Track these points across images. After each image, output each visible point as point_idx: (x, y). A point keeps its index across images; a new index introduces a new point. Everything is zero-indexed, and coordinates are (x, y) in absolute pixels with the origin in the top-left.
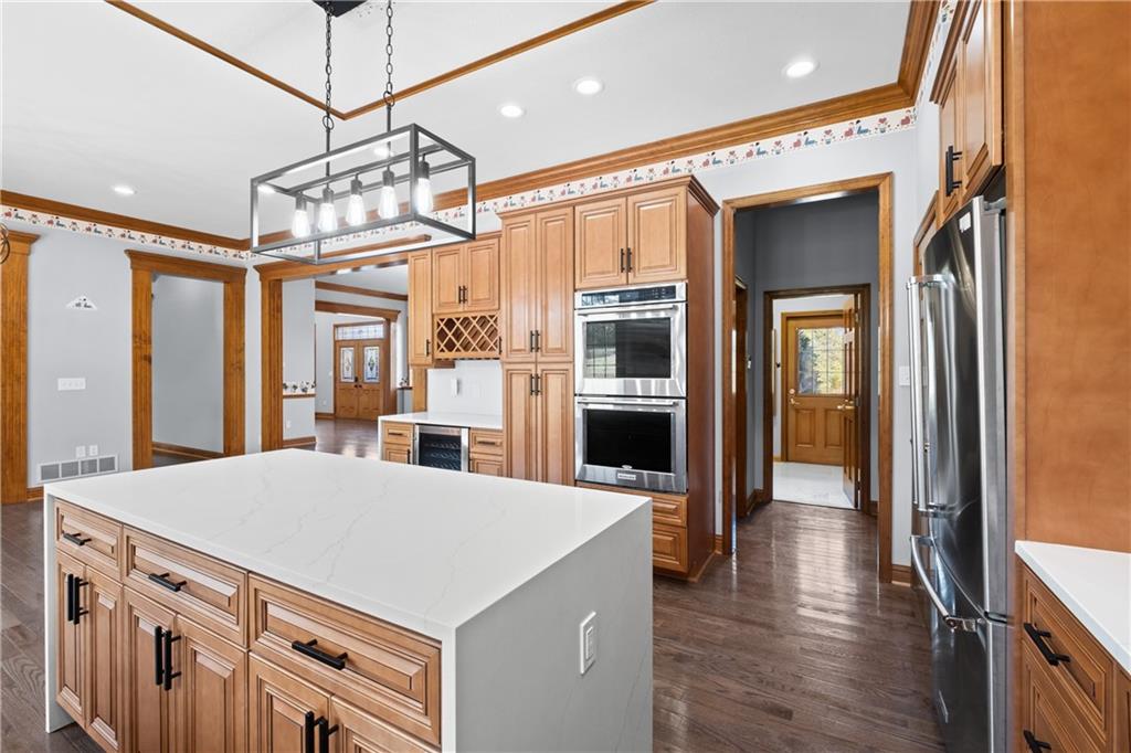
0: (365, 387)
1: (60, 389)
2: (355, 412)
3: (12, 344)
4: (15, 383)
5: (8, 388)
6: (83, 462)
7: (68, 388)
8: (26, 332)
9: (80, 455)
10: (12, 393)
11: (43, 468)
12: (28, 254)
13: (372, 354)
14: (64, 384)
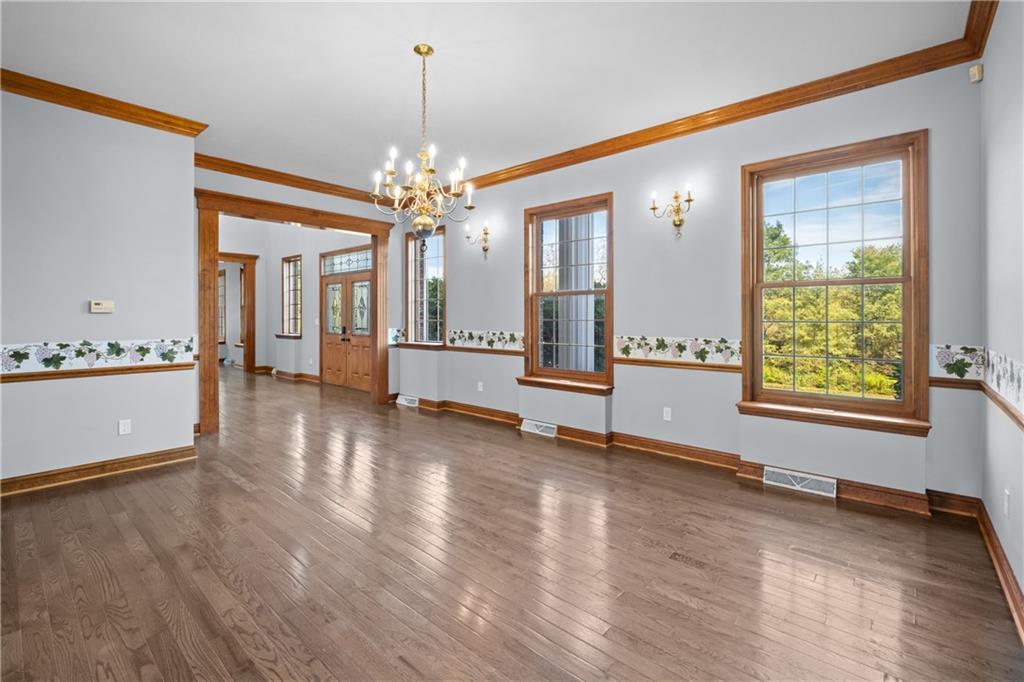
0: (354, 341)
2: (342, 377)
13: (361, 293)
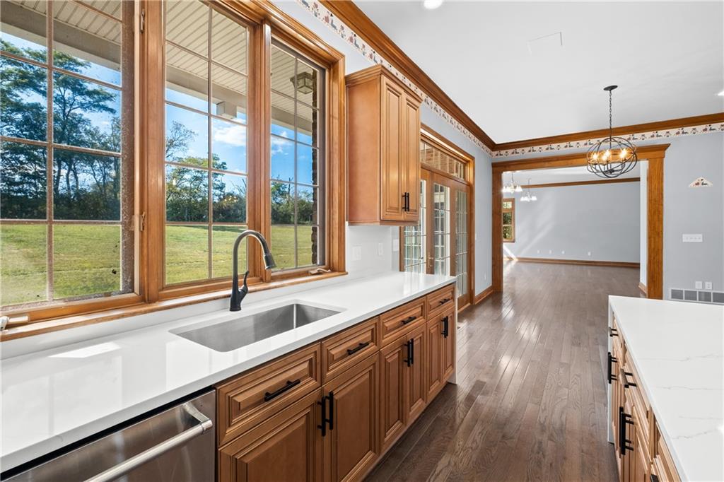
1: (684, 241)
3: (655, 212)
4: (657, 237)
5: (652, 239)
6: (700, 292)
7: (689, 241)
8: (662, 205)
9: (698, 287)
10: (655, 242)
11: (673, 291)
12: (664, 157)
14: (687, 238)
